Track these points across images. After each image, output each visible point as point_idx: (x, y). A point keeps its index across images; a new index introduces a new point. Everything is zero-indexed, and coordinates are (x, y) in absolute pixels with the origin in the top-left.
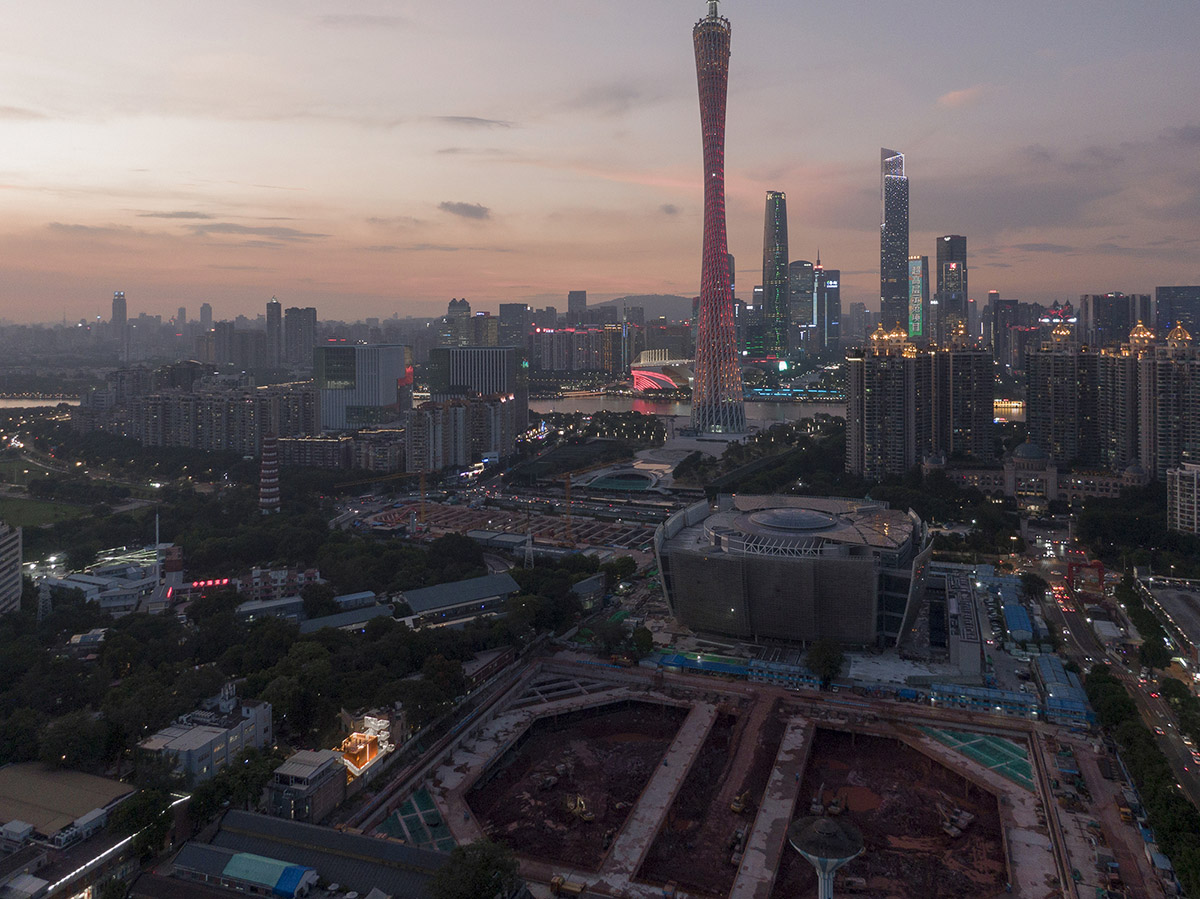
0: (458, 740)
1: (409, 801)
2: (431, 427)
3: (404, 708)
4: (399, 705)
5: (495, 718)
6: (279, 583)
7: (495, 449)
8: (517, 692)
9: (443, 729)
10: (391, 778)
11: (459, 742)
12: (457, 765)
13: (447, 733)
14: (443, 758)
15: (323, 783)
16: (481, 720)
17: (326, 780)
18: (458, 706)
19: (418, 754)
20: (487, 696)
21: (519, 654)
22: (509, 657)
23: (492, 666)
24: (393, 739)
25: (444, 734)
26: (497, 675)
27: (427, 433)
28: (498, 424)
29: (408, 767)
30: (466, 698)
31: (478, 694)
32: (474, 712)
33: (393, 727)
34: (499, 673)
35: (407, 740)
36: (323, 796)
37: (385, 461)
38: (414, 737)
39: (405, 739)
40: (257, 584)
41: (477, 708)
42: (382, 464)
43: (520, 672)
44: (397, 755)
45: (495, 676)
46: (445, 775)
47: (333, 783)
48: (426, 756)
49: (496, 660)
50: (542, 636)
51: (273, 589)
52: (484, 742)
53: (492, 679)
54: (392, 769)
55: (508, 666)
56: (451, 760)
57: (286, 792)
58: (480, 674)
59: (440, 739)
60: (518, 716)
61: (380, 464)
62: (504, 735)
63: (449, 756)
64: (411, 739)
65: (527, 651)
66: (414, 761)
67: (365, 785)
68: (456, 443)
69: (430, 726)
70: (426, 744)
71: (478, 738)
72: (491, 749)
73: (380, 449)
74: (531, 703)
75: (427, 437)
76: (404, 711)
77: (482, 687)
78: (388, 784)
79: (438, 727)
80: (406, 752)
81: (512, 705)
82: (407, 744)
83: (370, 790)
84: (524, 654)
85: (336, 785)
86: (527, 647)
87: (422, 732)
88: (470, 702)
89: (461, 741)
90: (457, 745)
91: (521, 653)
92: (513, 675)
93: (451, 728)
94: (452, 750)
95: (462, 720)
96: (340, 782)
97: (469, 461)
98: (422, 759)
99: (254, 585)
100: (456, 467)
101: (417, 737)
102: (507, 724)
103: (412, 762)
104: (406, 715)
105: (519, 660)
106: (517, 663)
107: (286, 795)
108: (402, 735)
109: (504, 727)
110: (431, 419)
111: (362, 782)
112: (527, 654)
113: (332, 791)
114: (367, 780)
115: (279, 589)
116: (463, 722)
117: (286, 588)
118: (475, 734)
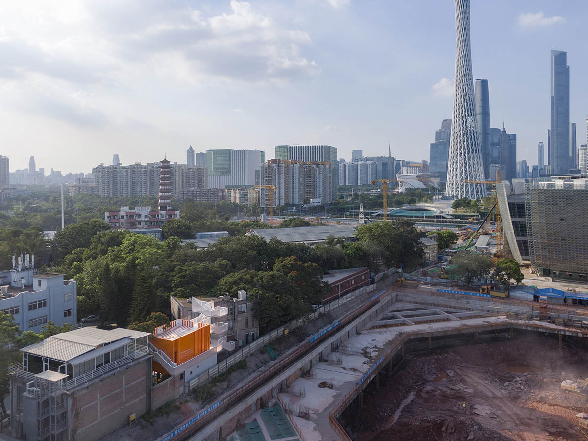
0: (320, 349)
1: (255, 420)
2: (277, 175)
3: (249, 299)
4: (242, 294)
5: (358, 333)
6: (143, 219)
7: (319, 197)
8: (377, 313)
9: (299, 335)
10: (228, 385)
11: (320, 353)
12: (320, 379)
13: (304, 340)
14: (301, 369)
15: (102, 375)
16: (343, 332)
17: (109, 371)
18: (316, 315)
19: (269, 360)
20: (347, 311)
21: (374, 279)
22: (366, 279)
23: (349, 281)
24: (234, 336)
25: (301, 342)
26: (354, 292)
27: (274, 179)
28: (321, 180)
29: (254, 375)
30: (324, 307)
31: (336, 308)
32: (335, 323)
33: (234, 320)
34: (356, 291)
35: (253, 340)
36: (101, 399)
37: (246, 200)
38: (262, 338)
39: (250, 339)
40: (122, 217)
41: (338, 320)
42: (245, 202)
43: (377, 296)
44: (239, 356)
45: (352, 293)
46: (305, 390)
47: (124, 378)
48: (279, 363)
49: (352, 278)
50: (392, 270)
51: (137, 223)
52: (351, 356)
53: (349, 295)
54: (230, 373)
55: (365, 287)
56: (311, 373)
57: (32, 385)
58: (337, 286)
59: (297, 346)
60: (385, 335)
61: (243, 202)
62: (374, 351)
63: (308, 368)
64: (258, 339)
65: (382, 279)
66: (263, 369)
67: (187, 391)
68: (293, 189)
69: (283, 329)
70: (279, 349)
71: (343, 352)
72: (362, 365)
73: (243, 193)
74: (396, 325)
75: (274, 182)
76: (250, 303)
77: (340, 301)
78: (222, 394)
79: (293, 332)
80: (252, 355)
81: (374, 325)
82: (253, 345)
83: (194, 398)
84: (379, 280)
85: (132, 384)
86: (380, 275)
87: (274, 334)
88: (329, 312)
89: (322, 352)
90: (318, 356)
91: (376, 278)
92: (371, 297)
93: (309, 336)
94: (311, 361)
95: (321, 330)
96: (141, 381)
97: (302, 202)
98: (273, 366)
99: (120, 218)
100: (294, 205)
101: (267, 338)
102: (373, 340)
103: (260, 369)
104: (252, 309)
105: (375, 285)
106: (373, 287)
107: (30, 390)
108: (247, 333)
109: (372, 344)
110: (277, 170)
111: (181, 386)
112: (382, 281)
113: (122, 393)
114: (190, 383)
115: (143, 224)
116: (323, 331)
117: (149, 223)
118: (337, 347)
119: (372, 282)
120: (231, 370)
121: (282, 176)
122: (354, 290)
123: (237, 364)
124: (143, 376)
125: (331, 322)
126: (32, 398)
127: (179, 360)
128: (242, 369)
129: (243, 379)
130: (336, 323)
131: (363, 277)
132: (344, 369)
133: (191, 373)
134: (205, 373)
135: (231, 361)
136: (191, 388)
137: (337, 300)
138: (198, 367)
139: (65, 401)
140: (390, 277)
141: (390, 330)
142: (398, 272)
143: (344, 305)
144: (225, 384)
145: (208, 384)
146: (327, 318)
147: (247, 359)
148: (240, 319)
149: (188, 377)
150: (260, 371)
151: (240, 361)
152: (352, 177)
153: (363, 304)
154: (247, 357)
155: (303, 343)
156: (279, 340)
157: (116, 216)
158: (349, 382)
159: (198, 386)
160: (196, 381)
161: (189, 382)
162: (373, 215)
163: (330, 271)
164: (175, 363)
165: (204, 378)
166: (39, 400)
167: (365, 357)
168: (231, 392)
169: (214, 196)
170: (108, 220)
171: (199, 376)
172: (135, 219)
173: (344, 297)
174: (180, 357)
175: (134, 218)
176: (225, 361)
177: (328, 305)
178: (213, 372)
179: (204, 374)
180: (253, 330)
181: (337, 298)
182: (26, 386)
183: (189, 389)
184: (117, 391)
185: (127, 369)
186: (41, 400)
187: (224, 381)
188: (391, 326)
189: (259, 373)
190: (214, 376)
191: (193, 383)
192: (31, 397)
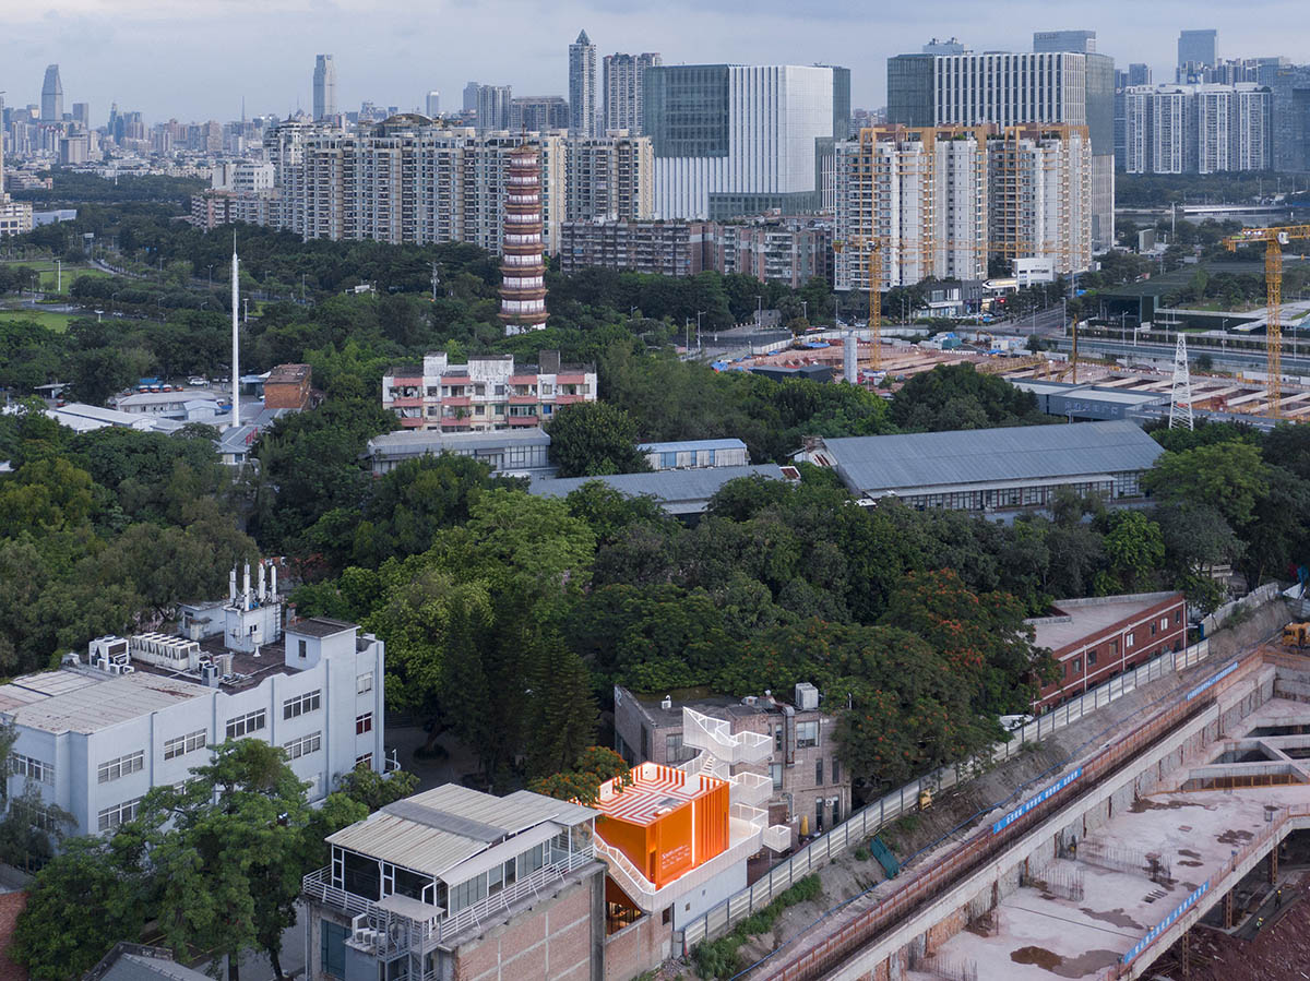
2: (895, 181)
3: (825, 705)
4: (809, 695)
6: (490, 395)
7: (1046, 253)
8: (1205, 738)
9: (963, 807)
10: (775, 943)
11: (1020, 864)
12: (1019, 939)
13: (976, 825)
14: (966, 908)
15: (505, 909)
16: (1092, 801)
17: (519, 901)
18: (1013, 746)
19: (878, 878)
20: (1107, 734)
21: (1201, 627)
22: (1171, 629)
23: (1117, 641)
24: (785, 806)
25: (967, 827)
26: (1132, 674)
27: (884, 196)
28: (1054, 193)
29: (840, 918)
30: (1037, 723)
31: (1076, 723)
32: (1069, 775)
33: (787, 763)
34: (1139, 671)
35: (837, 821)
36: (505, 963)
37: (787, 264)
38: (861, 816)
39: (828, 815)
40: (432, 391)
41: (1077, 763)
42: (780, 272)
43: (1209, 684)
44: (800, 866)
45: (1126, 677)
46: (975, 969)
47: (547, 918)
48: (905, 887)
49: (1128, 629)
50: (1267, 591)
51: (473, 409)
52: (1113, 874)
53: (1117, 683)
54: (779, 912)
55: (1168, 657)
56: (994, 919)
57: (363, 924)
58: (1080, 659)
59: (955, 840)
60: (1222, 811)
61: (774, 272)
62: (1182, 863)
63: (988, 905)
64: (848, 818)
65: (1228, 625)
66: (863, 901)
67: (679, 953)
68: (952, 226)
69: (917, 789)
70: (906, 848)
71: (1089, 859)
72: (1141, 907)
73: (775, 238)
74: (1261, 781)
75: (884, 205)
76: (827, 721)
77: (1088, 703)
78: (762, 965)
79: (943, 799)
80: (833, 862)
81: (1195, 775)
82: (838, 836)
83: (697, 973)
84: (1218, 630)
85: (562, 931)
86: (1224, 611)
87: (893, 805)
88: (1051, 738)
89: (1026, 861)
90: (1016, 871)
91: (1208, 623)
92: (1187, 686)
93: (990, 812)
94: (995, 886)
95: (1027, 794)
96: (581, 924)
97: (983, 274)
98: (892, 896)
99: (425, 393)
100: (950, 283)
101: (871, 817)
102: (1185, 829)
103: (856, 903)
104: (834, 737)
105: (1204, 647)
106: (1196, 653)
107: (361, 934)
108: (819, 801)
109: (1177, 840)
110: (895, 161)
111: (665, 938)
112: (1227, 631)
113: (543, 951)
114: (687, 933)
115: (490, 411)
116: (1032, 799)
117: (508, 411)
118: (1074, 845)
119: (1196, 636)
120: (782, 902)
121: (914, 184)
122: (1132, 667)
123: (795, 886)
124: (585, 914)
125: (1056, 769)
126: (369, 954)
127: (659, 875)
128: (808, 900)
129: (811, 929)
130: (1071, 773)
131: (1165, 624)
132: (1087, 911)
133: (688, 908)
134: (721, 910)
135: (781, 878)
136: (688, 946)
137: (1079, 701)
138: (704, 892)
139: (436, 965)
140: (1258, 615)
141: (1239, 799)
142: (1286, 599)
143: (1101, 714)
144: (768, 940)
145: (728, 936)
146: (1045, 756)
147: (823, 875)
148: (801, 762)
149: (680, 918)
150: (857, 909)
151: (804, 880)
152: (1176, 142)
153: (1163, 708)
154: (820, 867)
155: (973, 831)
156: (904, 823)
157: (416, 388)
158: (1097, 952)
159: (703, 943)
160: (699, 928)
161: (683, 931)
162: (1240, 327)
163: (1061, 604)
164: (652, 881)
165: (718, 921)
166: (383, 958)
167: (1154, 880)
168: (784, 961)
169: (676, 246)
170: (391, 399)
171: (706, 915)
172: (468, 398)
173: (1099, 691)
174: (662, 867)
175: (466, 394)
176: (767, 878)
177: (1050, 717)
178: (740, 907)
179: (717, 912)
180: (837, 791)
181: (1077, 693)
182: (350, 923)
183: (684, 949)
184: (533, 947)
185: (555, 897)
186: (387, 958)
187: (767, 930)
188: (1244, 782)
189: (855, 914)
190: (740, 918)
191: (694, 935)
192: (364, 949)
